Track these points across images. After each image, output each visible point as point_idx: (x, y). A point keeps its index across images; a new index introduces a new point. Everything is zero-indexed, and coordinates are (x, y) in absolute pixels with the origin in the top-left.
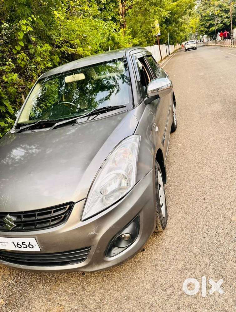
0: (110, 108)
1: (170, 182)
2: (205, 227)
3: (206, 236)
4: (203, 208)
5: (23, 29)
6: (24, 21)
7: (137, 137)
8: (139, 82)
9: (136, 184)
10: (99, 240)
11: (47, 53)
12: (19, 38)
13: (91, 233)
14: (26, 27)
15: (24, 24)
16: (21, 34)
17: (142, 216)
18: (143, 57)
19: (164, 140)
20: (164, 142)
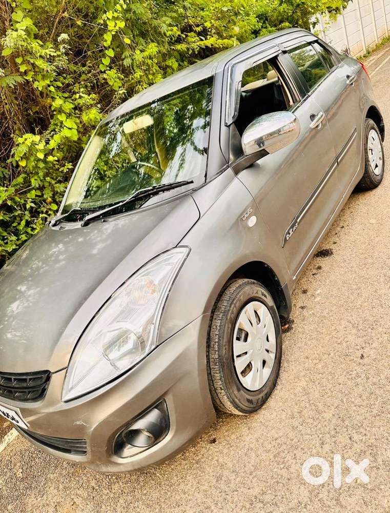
0: (162, 187)
1: (318, 306)
2: (334, 421)
3: (328, 440)
4: (350, 377)
5: (110, 28)
6: (110, 15)
7: (183, 252)
8: (230, 125)
9: (158, 346)
10: (91, 433)
11: (152, 61)
12: (105, 44)
13: (78, 423)
14: (114, 24)
15: (111, 18)
16: (108, 37)
17: (170, 401)
18: (276, 57)
19: (286, 235)
20: (286, 238)
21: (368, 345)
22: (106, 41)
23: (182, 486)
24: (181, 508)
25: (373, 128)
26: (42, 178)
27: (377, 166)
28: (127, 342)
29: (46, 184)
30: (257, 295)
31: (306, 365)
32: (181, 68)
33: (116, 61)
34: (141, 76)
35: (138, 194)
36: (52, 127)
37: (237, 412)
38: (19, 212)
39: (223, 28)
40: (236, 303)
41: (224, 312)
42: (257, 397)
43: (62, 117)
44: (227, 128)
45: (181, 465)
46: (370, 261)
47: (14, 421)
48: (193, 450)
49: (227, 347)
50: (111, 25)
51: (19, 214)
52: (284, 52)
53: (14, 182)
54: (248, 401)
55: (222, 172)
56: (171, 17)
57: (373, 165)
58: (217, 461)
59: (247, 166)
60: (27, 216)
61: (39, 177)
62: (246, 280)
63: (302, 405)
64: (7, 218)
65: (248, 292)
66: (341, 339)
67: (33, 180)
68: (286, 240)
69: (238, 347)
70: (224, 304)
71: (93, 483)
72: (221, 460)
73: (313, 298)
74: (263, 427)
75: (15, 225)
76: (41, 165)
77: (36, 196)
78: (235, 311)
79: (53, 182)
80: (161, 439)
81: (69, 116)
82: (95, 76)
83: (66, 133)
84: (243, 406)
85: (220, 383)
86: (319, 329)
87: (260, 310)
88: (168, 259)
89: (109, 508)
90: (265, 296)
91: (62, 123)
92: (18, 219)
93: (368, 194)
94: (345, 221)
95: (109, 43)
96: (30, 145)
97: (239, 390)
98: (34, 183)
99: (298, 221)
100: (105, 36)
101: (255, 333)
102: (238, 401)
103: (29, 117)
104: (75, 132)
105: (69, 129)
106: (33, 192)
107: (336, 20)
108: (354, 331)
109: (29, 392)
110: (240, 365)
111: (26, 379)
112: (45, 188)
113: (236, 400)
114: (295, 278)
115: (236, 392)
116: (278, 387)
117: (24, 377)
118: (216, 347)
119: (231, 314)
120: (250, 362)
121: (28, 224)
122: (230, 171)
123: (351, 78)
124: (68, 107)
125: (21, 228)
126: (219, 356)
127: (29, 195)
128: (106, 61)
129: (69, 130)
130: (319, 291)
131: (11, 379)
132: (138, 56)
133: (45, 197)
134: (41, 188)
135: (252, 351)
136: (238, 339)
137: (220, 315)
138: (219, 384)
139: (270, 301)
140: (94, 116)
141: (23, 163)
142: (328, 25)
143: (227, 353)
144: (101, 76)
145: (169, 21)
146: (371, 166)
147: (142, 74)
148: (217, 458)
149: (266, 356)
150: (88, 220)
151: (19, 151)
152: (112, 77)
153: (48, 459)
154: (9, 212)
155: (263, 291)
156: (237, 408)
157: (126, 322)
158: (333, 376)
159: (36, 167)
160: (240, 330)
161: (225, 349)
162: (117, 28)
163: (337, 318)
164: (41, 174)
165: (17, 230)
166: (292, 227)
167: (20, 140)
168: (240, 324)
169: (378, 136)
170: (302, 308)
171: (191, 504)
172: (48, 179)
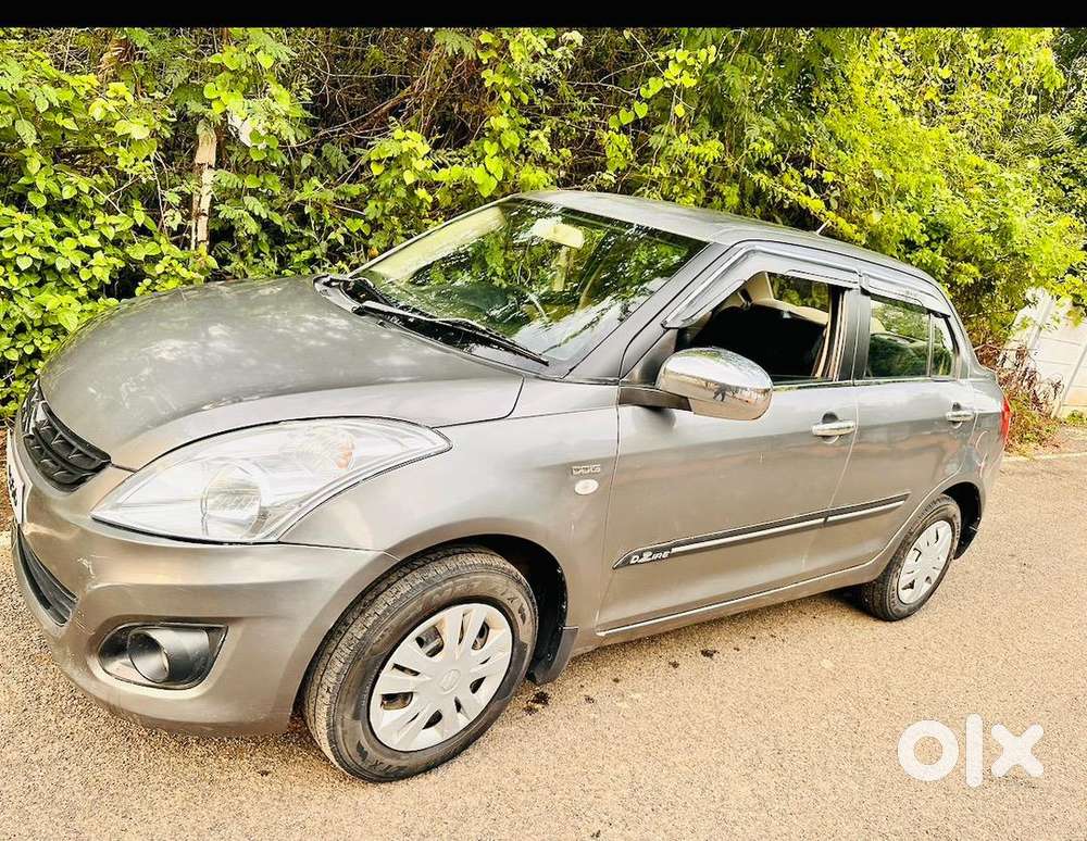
1: (612, 716)
5: (666, 74)
6: (681, 55)
7: (435, 444)
8: (668, 329)
9: (279, 543)
10: (88, 591)
11: (698, 167)
12: (643, 91)
13: (85, 563)
14: (678, 72)
15: (679, 61)
16: (655, 86)
17: (233, 638)
18: (842, 290)
19: (635, 554)
20: (630, 558)
21: (622, 826)
22: (648, 88)
23: (156, 795)
24: (125, 822)
25: (949, 520)
26: (386, 211)
27: (911, 586)
28: (242, 507)
29: (387, 227)
30: (508, 603)
31: (505, 781)
32: (740, 211)
33: (640, 127)
34: (661, 177)
35: (460, 324)
36: (465, 150)
37: (327, 750)
38: (313, 234)
39: (858, 201)
40: (460, 583)
41: (429, 581)
42: (379, 757)
43: (490, 148)
44: (662, 330)
45: (187, 765)
46: (759, 715)
47: (12, 499)
48: (224, 760)
49: (388, 635)
50: (673, 70)
51: (310, 237)
52: (865, 292)
53: (343, 186)
54: (360, 747)
55: (600, 382)
56: (779, 127)
57: (905, 579)
58: (241, 802)
59: (648, 404)
60: (320, 250)
61: (384, 207)
62: (509, 566)
63: (439, 828)
64: (288, 229)
65: (494, 585)
66: (594, 787)
67: (372, 204)
68: (626, 563)
69: (408, 652)
70: (438, 570)
71: (45, 692)
72: (246, 806)
73: (618, 699)
74: (351, 811)
75: (291, 247)
76: (401, 192)
77: (360, 231)
78: (447, 594)
79: (400, 231)
80: (178, 687)
81: (504, 153)
82: (594, 125)
83: (477, 174)
84: (345, 751)
85: (334, 680)
86: (577, 748)
87: (498, 631)
88: (404, 437)
89: (30, 740)
90: (523, 618)
91: (484, 155)
92: (304, 243)
93: (865, 621)
94: (787, 630)
95: (650, 94)
96: (405, 149)
97: (356, 716)
98: (372, 210)
99: (674, 550)
100: (652, 80)
101: (457, 657)
102: (340, 733)
103: (448, 113)
104: (494, 184)
105: (489, 173)
106: (360, 222)
107: (1076, 325)
108: (625, 792)
109: (62, 469)
110: (389, 682)
111: (72, 447)
112: (382, 229)
113: (339, 727)
114: (603, 634)
115: (348, 716)
116: (433, 777)
117: (74, 443)
118: (371, 620)
119: (437, 593)
120: (412, 693)
121: (313, 261)
122: (613, 391)
123: (959, 413)
124: (512, 140)
125: (296, 260)
126: (363, 638)
127: (349, 221)
128: (626, 117)
129: (485, 172)
130: (637, 696)
131: (56, 432)
132: (681, 145)
133: (371, 242)
134: (375, 226)
135: (428, 678)
136: (420, 642)
137: (416, 579)
138: (330, 678)
139: (527, 633)
140: (536, 180)
141: (376, 170)
142: (1056, 324)
143: (380, 643)
144: (599, 132)
145: (771, 127)
146: (898, 576)
147: (665, 175)
148: (244, 798)
149: (448, 710)
150: (366, 308)
151: (384, 147)
152: (616, 145)
153: (21, 608)
154: (297, 222)
155: (525, 606)
156: (330, 741)
157: (264, 471)
158: (526, 826)
159: (390, 189)
160: (436, 632)
161: (383, 636)
162: (678, 82)
163: (621, 754)
164: (390, 204)
165: (289, 257)
166: (655, 551)
167: (398, 133)
168: (441, 621)
169: (953, 541)
170: (589, 699)
171: (143, 828)
172: (395, 219)
